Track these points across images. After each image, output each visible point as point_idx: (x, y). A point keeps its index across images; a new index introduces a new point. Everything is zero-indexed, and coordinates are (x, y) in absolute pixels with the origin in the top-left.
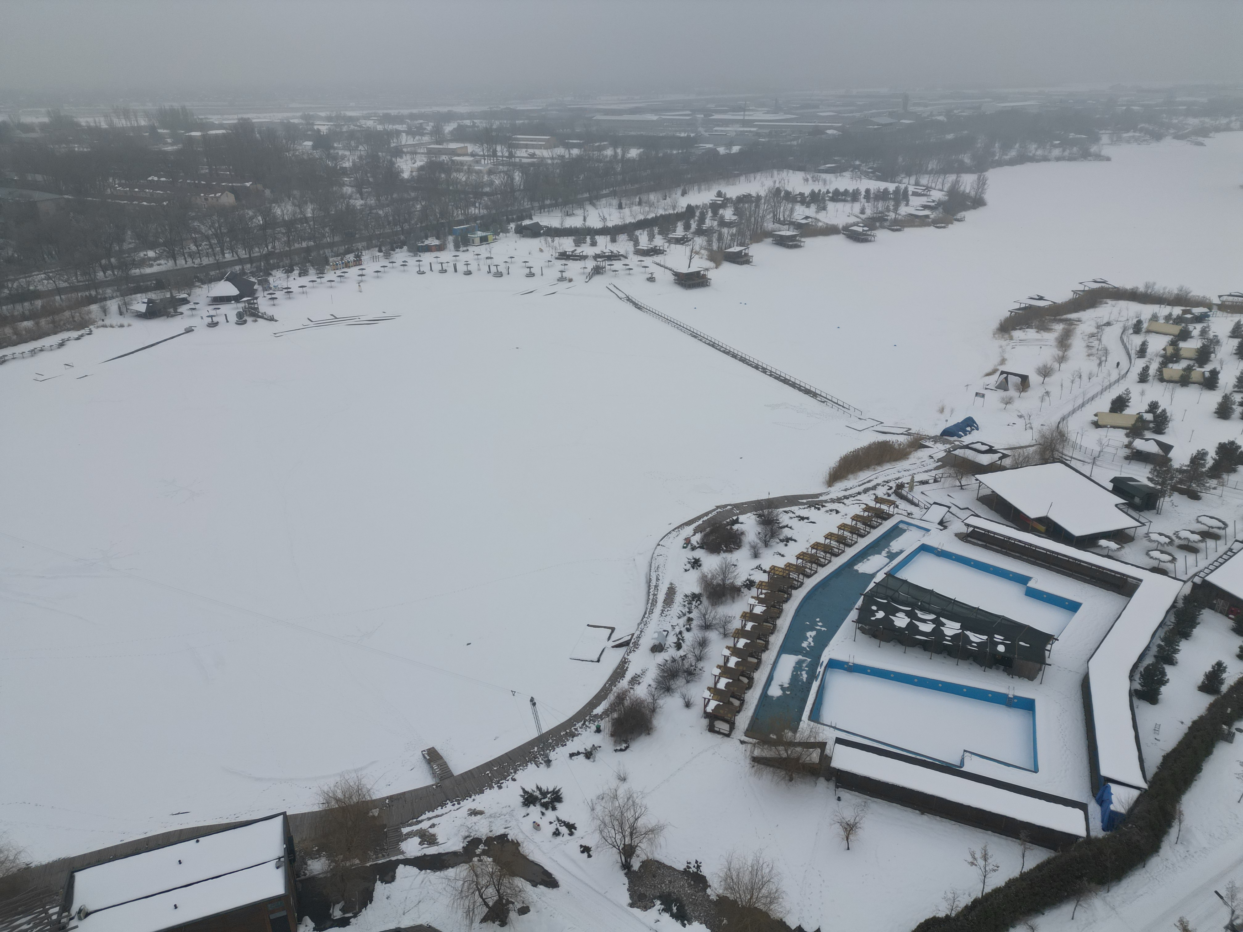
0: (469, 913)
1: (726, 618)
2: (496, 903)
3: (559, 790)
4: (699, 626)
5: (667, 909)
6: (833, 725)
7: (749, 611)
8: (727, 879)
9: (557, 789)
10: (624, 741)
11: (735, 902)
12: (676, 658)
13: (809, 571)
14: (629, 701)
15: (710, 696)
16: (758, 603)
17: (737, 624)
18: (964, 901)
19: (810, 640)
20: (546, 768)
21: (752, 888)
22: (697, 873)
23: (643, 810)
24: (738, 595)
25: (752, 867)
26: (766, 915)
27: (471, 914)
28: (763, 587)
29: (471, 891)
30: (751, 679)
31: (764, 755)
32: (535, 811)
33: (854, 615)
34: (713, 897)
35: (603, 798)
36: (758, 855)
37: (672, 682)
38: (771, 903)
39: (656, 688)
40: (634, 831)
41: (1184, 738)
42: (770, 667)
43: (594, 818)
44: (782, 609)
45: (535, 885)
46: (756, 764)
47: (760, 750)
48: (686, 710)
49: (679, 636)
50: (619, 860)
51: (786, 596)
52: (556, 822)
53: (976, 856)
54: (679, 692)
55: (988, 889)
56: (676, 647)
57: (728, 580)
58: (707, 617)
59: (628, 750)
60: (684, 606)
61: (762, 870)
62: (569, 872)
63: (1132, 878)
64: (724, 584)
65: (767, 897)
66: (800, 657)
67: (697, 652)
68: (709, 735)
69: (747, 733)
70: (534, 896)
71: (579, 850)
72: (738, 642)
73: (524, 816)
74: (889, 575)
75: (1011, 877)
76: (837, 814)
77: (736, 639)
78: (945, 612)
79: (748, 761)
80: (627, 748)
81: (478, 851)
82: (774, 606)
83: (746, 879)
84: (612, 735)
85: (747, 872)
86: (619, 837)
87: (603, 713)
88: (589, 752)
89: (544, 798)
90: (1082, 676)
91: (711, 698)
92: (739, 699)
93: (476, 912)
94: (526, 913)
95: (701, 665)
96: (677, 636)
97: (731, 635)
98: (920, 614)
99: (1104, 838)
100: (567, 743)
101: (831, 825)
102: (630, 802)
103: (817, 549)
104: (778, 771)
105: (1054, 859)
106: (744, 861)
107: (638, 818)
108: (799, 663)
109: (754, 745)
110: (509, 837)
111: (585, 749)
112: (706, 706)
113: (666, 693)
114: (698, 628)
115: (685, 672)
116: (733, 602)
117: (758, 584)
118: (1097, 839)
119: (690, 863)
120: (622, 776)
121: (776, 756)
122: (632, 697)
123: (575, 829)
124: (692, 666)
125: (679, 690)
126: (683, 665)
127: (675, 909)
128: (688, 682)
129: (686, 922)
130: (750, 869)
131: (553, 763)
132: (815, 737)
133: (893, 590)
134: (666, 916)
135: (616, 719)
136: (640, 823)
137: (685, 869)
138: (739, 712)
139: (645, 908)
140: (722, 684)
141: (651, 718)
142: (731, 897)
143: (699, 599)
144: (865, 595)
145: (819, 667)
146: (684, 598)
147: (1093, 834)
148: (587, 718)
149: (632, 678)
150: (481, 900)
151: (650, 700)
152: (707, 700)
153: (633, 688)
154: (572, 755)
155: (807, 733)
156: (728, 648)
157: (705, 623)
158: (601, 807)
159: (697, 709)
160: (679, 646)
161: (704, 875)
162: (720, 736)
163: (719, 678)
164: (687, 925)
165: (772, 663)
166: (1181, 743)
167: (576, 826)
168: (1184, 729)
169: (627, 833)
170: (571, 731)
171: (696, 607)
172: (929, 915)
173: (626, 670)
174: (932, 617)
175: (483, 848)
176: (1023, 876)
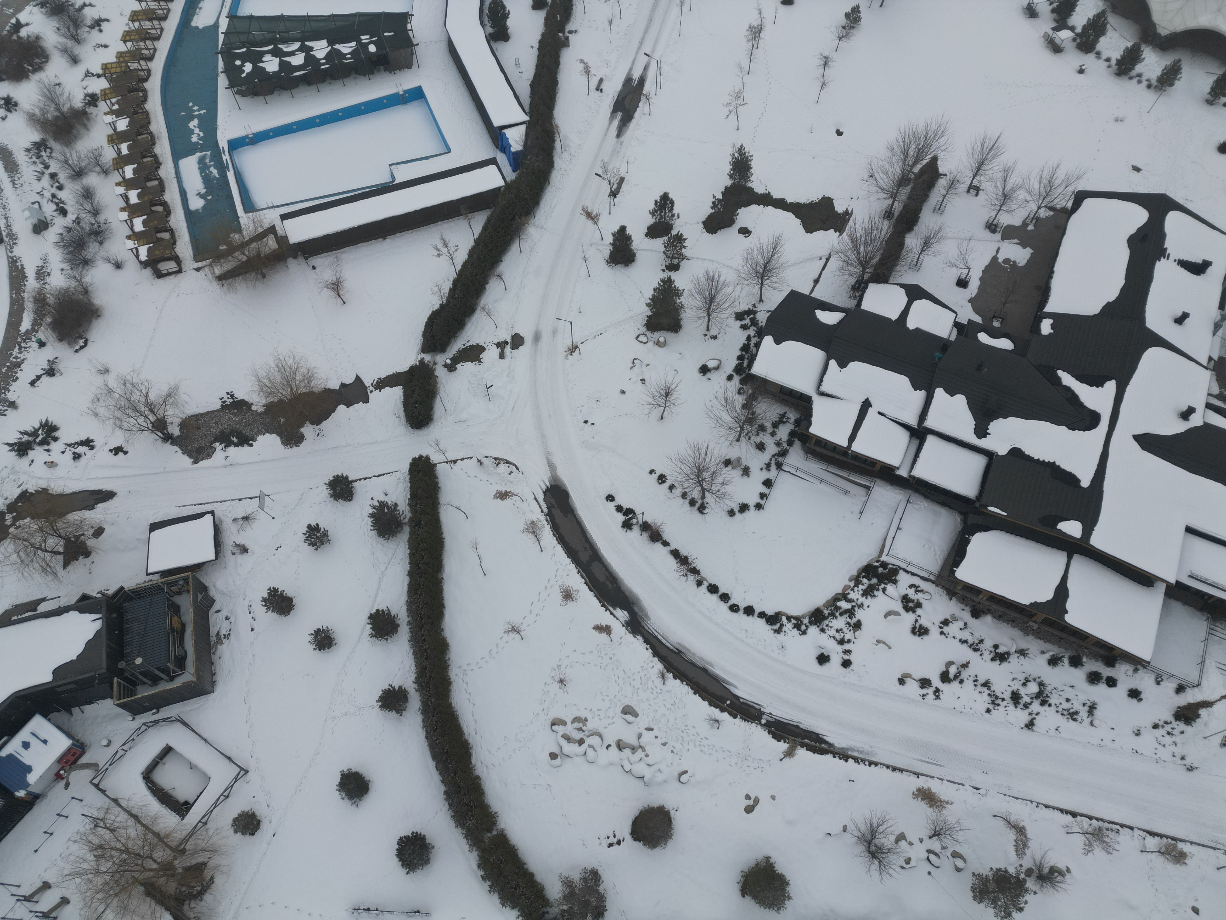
0: (46, 570)
1: (93, 153)
2: (66, 546)
3: (47, 421)
4: (69, 177)
5: (229, 444)
6: (270, 205)
7: (113, 132)
8: (262, 389)
9: (44, 421)
10: (78, 337)
11: (281, 401)
12: (70, 225)
13: (146, 52)
14: (52, 298)
15: (135, 244)
16: (117, 117)
17: (109, 154)
18: (447, 286)
19: (197, 131)
20: (15, 411)
21: (288, 382)
22: (234, 401)
23: (147, 384)
24: (88, 119)
25: (277, 366)
26: (311, 393)
27: (48, 569)
28: (109, 95)
29: (31, 554)
30: (165, 204)
31: (226, 269)
32: (38, 454)
33: (223, 81)
34: (261, 409)
35: (99, 400)
36: (276, 354)
37: (84, 253)
38: (309, 382)
39: (72, 269)
40: (153, 407)
41: (538, 61)
42: (175, 181)
43: (104, 422)
44: (147, 111)
45: (91, 507)
46: (224, 281)
47: (219, 267)
48: (119, 272)
49: (55, 200)
50: (157, 437)
51: (141, 94)
52: (69, 448)
53: (439, 247)
54: (99, 258)
55: (459, 267)
56: (60, 214)
57: (63, 105)
58: (70, 162)
59: (89, 344)
60: (35, 163)
61: (286, 363)
62: (118, 477)
63: (545, 197)
64: (62, 114)
65: (304, 380)
66: (198, 154)
67: (88, 207)
68: (160, 281)
69: (197, 259)
70: (99, 516)
71: (111, 455)
72: (124, 172)
73: (30, 465)
74: (232, 17)
75: (470, 248)
76: (320, 281)
77: (120, 171)
78: (307, 34)
79: (215, 283)
80: (86, 342)
81: (8, 522)
82: (136, 113)
83: (278, 378)
84: (61, 340)
85: (276, 373)
86: (141, 420)
87: (32, 325)
88: (49, 370)
89: (37, 437)
90: (447, 42)
91: (137, 245)
92: (166, 231)
93: (52, 565)
94: (103, 532)
95: (102, 218)
96: (52, 201)
97: (112, 168)
98: (286, 48)
99: (516, 178)
100: (17, 375)
101: (320, 293)
102: (129, 386)
103: (138, 20)
104: (248, 275)
105: (491, 215)
106: (268, 367)
107: (147, 393)
108: (201, 161)
109: (210, 265)
110: (30, 491)
111: (42, 369)
112: (137, 256)
113: (86, 266)
114: (69, 180)
115: (91, 234)
116: (88, 130)
117: (102, 95)
118: (513, 182)
119: (222, 398)
120: (102, 369)
121: (237, 264)
122: (52, 292)
123: (92, 441)
124: (93, 225)
125: (98, 257)
126: (83, 229)
127: (235, 440)
128: (101, 243)
129: (251, 442)
130: (276, 369)
131: (18, 402)
132: (261, 226)
133: (245, 33)
134: (232, 450)
135: (51, 322)
136: (152, 397)
137: (222, 405)
138: (174, 243)
139: (209, 456)
140: (138, 224)
141: (89, 300)
142: (276, 399)
143: (46, 147)
144: (221, 53)
145: (223, 155)
146: (27, 153)
147: (508, 179)
148: (19, 340)
149: (36, 274)
150: (49, 554)
151: (74, 284)
152: (134, 250)
153: (46, 283)
154: (33, 383)
155: (251, 227)
156: (118, 184)
157: (74, 171)
158: (104, 408)
159: (131, 265)
160: (63, 212)
161: (242, 398)
162: (173, 277)
163: (131, 222)
164: (254, 444)
165: (174, 176)
166: (537, 66)
167: (91, 438)
168: (535, 52)
169: (146, 413)
170: (11, 362)
171: (50, 157)
172: (428, 313)
173: (23, 268)
174: (297, 45)
175: (11, 516)
176: (477, 242)
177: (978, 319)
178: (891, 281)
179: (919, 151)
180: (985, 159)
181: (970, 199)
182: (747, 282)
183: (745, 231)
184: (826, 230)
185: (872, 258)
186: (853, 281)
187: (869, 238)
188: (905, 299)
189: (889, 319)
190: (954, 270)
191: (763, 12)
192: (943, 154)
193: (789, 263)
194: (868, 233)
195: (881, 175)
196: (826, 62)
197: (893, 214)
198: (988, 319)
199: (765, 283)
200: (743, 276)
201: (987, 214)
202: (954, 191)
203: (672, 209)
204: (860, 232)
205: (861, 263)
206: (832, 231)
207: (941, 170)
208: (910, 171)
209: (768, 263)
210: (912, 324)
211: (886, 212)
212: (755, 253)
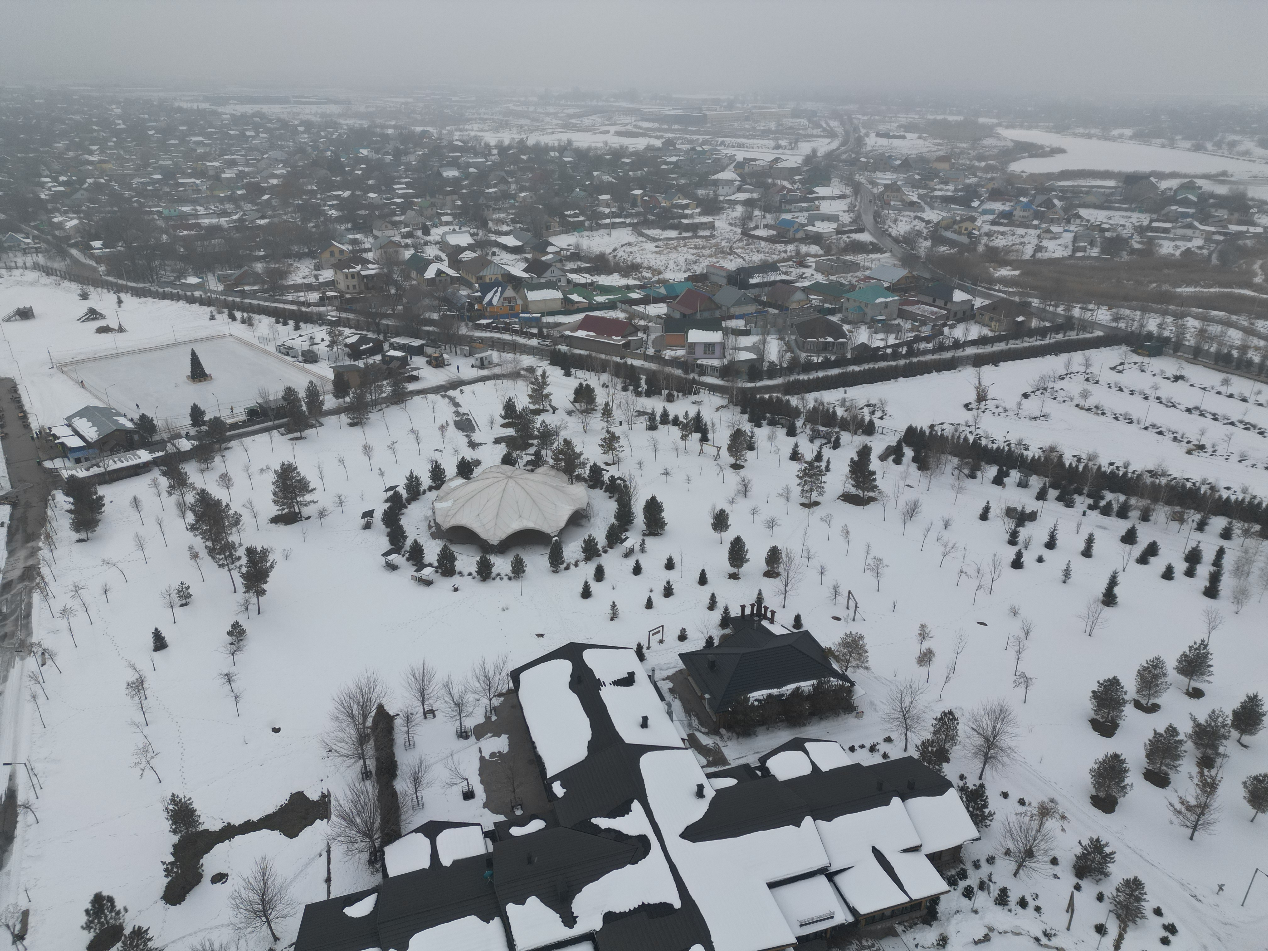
177: (501, 818)
178: (404, 833)
179: (362, 707)
180: (423, 686)
181: (431, 723)
182: (249, 930)
183: (220, 878)
184: (311, 824)
185: (373, 824)
186: (366, 856)
187: (359, 806)
188: (426, 842)
189: (424, 870)
190: (455, 788)
191: (137, 666)
192: (385, 699)
193: (289, 880)
194: (355, 802)
195: (339, 744)
196: (229, 678)
197: (370, 772)
198: (509, 813)
199: (271, 917)
200: (241, 925)
201: (452, 728)
202: (413, 724)
203: (113, 906)
204: (347, 806)
205: (364, 834)
206: (318, 821)
207: (392, 713)
208: (364, 728)
209: (264, 894)
210: (446, 861)
211: (362, 774)
212: (244, 894)
